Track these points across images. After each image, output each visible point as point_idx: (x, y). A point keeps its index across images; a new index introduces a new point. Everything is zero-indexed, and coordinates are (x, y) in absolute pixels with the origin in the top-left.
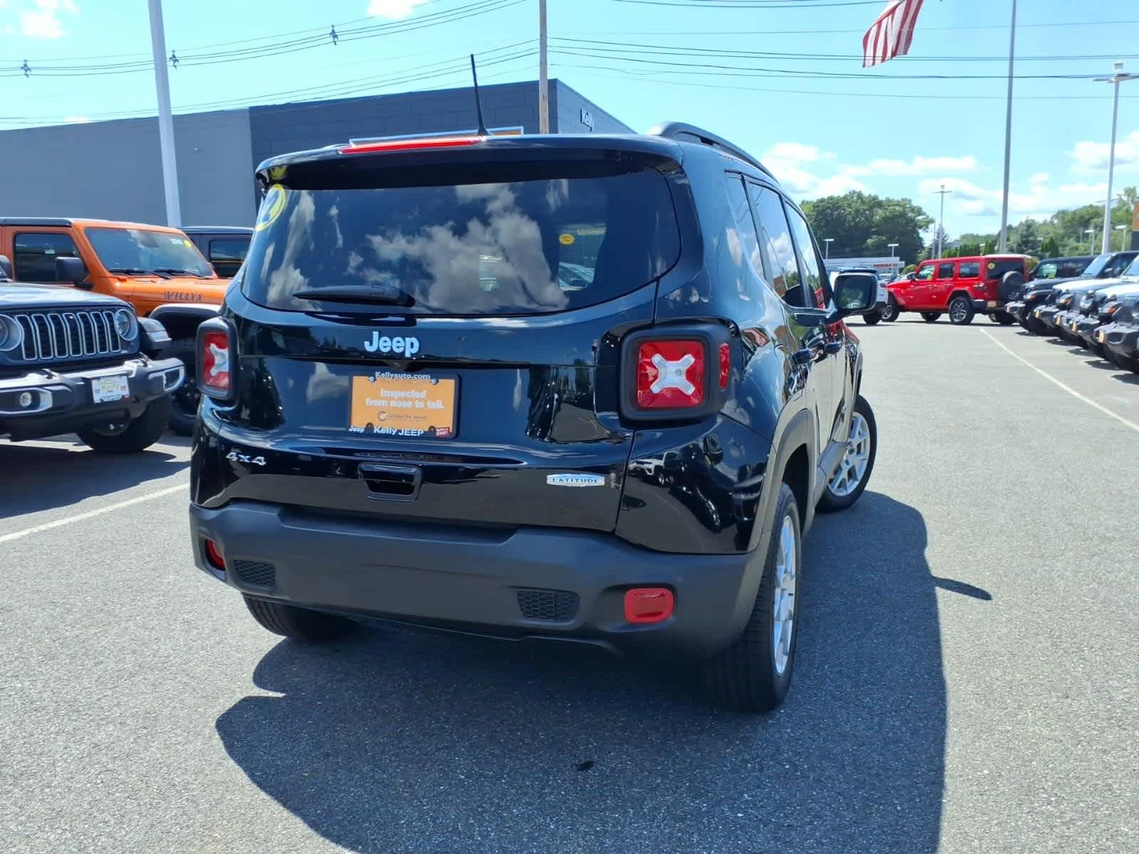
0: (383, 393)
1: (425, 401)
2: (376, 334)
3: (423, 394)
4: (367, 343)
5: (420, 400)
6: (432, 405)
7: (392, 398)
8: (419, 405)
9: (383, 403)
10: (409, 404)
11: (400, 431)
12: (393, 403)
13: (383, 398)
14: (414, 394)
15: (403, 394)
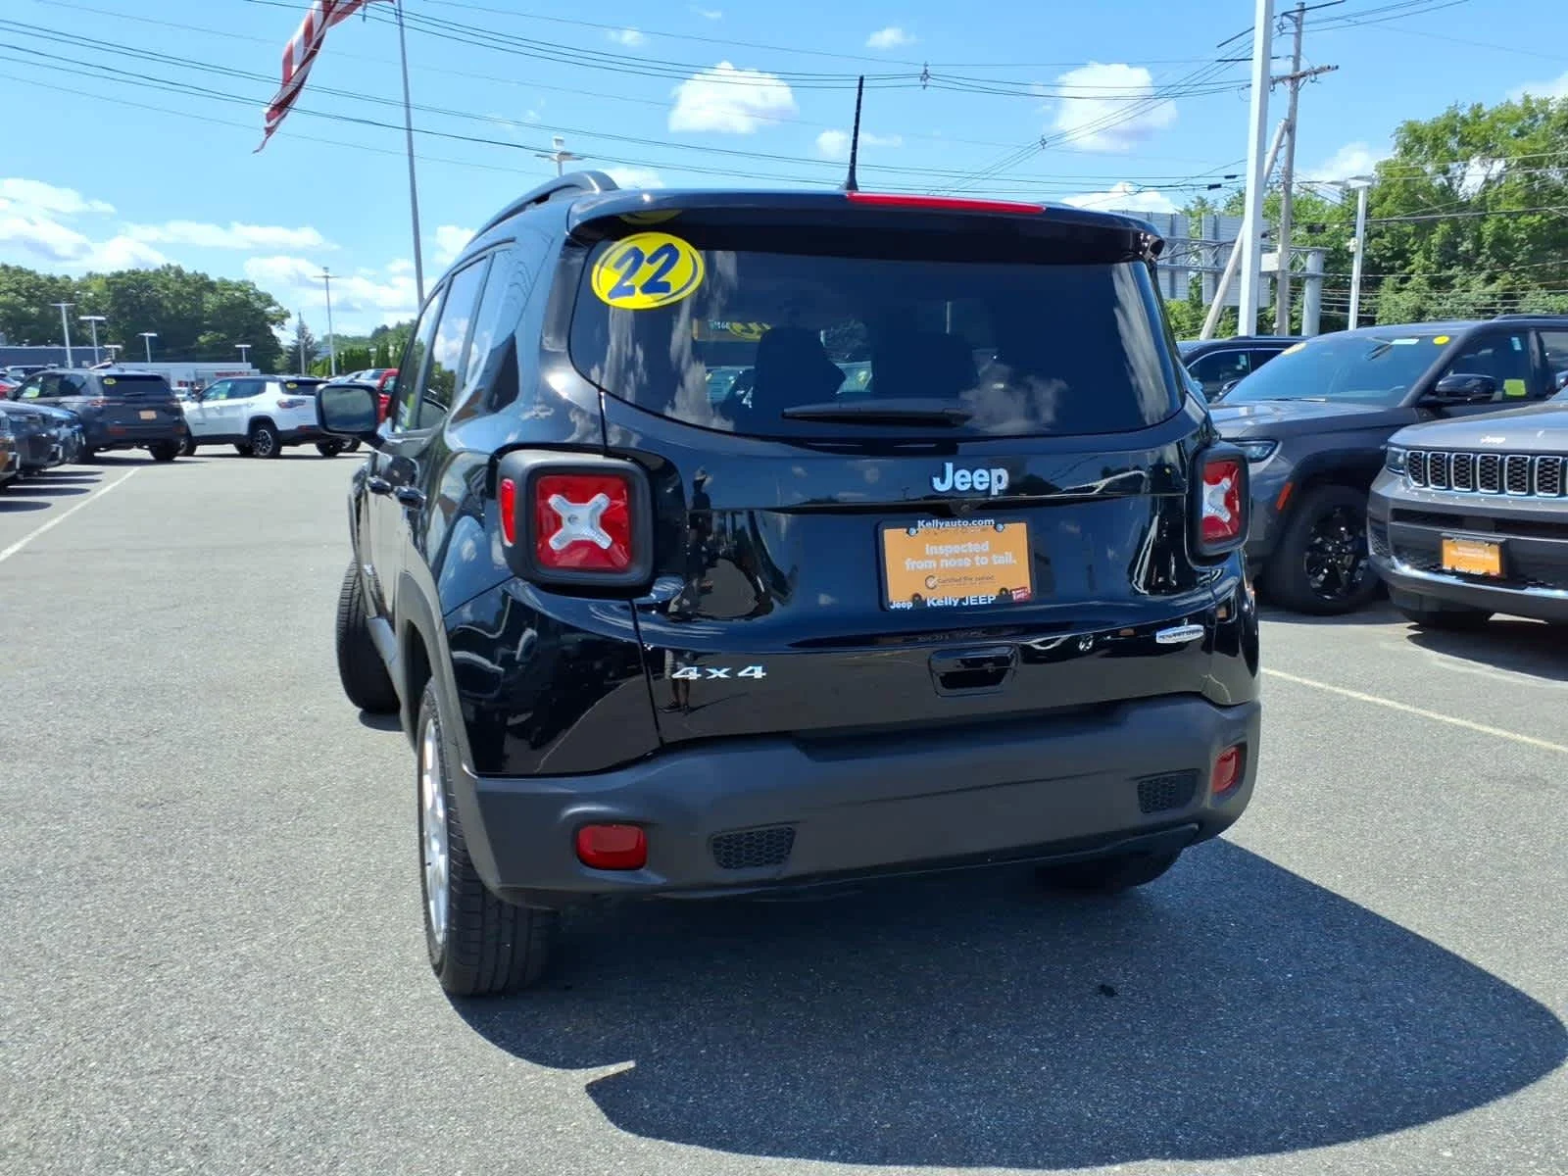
0: (930, 550)
1: (988, 554)
2: (949, 466)
3: (986, 546)
4: (936, 481)
5: (981, 554)
6: (998, 560)
7: (943, 557)
8: (983, 561)
9: (932, 564)
10: (967, 562)
11: (964, 600)
12: (946, 563)
13: (929, 558)
14: (971, 547)
15: (957, 549)
